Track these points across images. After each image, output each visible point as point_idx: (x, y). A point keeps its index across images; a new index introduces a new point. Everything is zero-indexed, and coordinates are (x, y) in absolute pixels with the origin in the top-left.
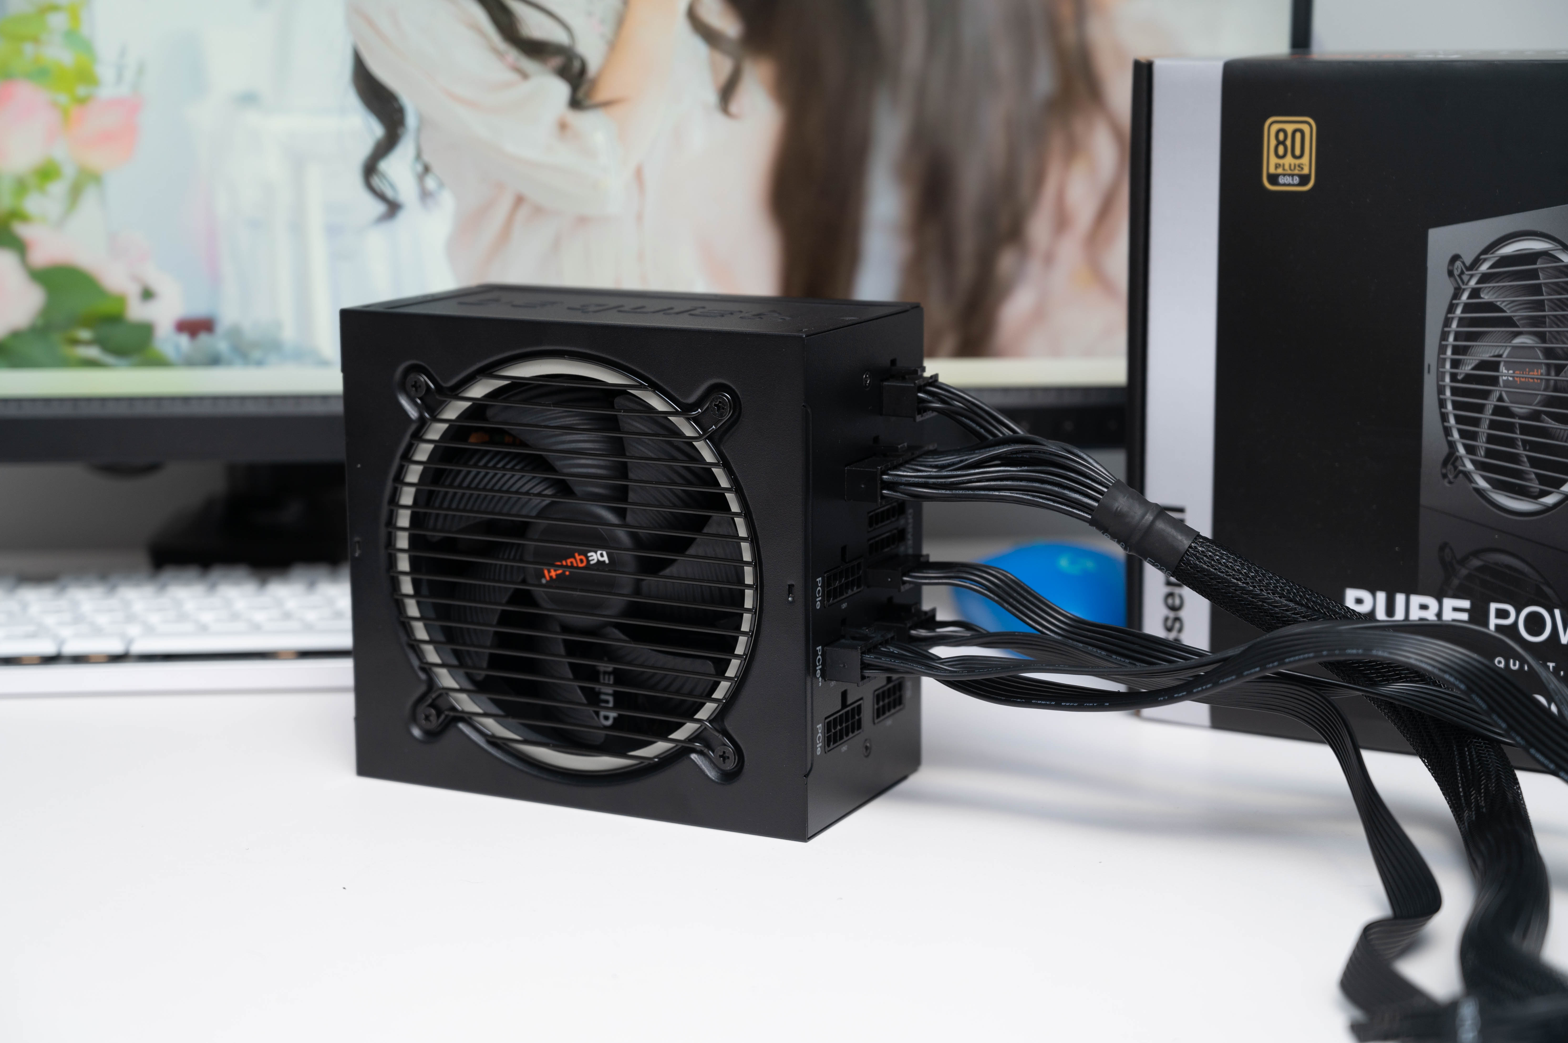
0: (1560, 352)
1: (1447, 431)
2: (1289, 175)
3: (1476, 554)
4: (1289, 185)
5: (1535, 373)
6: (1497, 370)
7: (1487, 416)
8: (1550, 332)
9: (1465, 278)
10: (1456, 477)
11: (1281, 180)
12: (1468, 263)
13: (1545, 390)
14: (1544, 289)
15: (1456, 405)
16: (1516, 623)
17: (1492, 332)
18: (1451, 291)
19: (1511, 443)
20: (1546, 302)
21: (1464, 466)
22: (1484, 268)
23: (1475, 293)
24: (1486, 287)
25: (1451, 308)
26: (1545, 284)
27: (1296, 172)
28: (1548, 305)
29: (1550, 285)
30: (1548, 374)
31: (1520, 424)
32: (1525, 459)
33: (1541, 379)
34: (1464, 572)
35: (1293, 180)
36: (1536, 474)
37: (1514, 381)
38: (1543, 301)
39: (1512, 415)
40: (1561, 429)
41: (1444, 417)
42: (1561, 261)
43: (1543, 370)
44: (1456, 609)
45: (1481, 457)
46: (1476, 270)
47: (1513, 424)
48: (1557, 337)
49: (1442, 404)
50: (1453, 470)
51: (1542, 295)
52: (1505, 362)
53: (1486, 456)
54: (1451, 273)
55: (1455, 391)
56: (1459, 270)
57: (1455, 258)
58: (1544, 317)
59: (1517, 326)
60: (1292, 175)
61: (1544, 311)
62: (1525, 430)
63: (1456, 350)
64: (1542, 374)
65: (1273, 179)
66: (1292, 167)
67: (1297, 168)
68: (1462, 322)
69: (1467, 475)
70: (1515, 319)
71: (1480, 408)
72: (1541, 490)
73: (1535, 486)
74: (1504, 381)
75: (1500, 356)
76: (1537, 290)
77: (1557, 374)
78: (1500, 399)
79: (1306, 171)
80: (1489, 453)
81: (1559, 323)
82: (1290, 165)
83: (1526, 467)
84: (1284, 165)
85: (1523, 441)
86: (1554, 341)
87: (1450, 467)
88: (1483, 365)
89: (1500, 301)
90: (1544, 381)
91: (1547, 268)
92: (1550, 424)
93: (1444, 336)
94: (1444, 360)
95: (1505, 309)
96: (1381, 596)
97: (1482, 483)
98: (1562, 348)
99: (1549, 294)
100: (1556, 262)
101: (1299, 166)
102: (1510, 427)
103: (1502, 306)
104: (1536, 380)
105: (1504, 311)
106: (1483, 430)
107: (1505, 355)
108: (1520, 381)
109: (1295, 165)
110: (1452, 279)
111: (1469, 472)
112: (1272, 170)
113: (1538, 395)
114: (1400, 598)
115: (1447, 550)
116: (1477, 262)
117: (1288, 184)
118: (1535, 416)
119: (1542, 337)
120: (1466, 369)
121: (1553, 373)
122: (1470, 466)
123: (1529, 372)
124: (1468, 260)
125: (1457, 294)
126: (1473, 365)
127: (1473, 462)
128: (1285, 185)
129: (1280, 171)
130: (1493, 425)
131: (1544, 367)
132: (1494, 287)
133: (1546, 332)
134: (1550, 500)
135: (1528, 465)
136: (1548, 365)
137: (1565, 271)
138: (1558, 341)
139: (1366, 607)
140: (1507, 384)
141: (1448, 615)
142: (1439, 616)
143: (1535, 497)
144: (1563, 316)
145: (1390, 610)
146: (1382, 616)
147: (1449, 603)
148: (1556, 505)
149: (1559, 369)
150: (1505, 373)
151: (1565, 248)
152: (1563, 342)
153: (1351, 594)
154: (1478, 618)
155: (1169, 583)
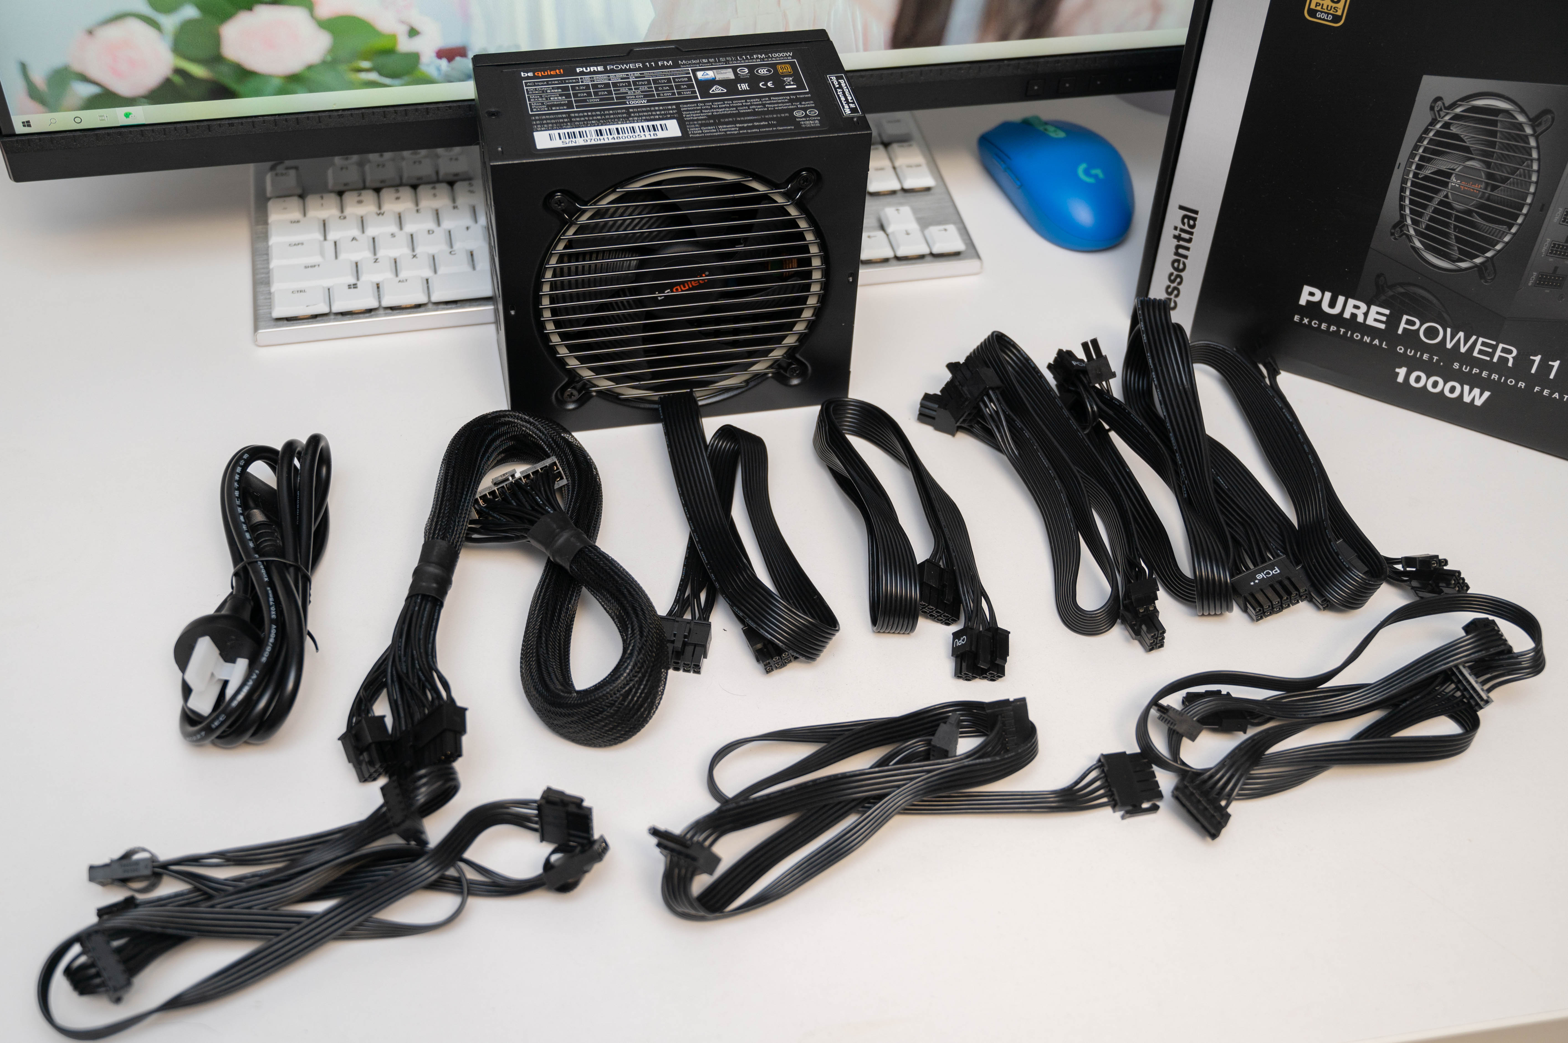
0: (1499, 177)
1: (1402, 208)
2: (1325, 13)
3: (1401, 285)
4: (1324, 20)
5: (1476, 186)
6: (1449, 178)
7: (1434, 204)
8: (1495, 163)
9: (1442, 114)
10: (1400, 236)
11: (1318, 15)
12: (1447, 105)
13: (1480, 198)
14: (1498, 134)
15: (1412, 193)
16: (1418, 330)
17: (1453, 153)
18: (1429, 120)
19: (1447, 225)
20: (1497, 143)
21: (1409, 231)
22: (1458, 110)
23: (1447, 125)
24: (1456, 123)
25: (1427, 131)
26: (1501, 132)
27: (1331, 12)
28: (1499, 146)
29: (1505, 134)
30: (1486, 189)
31: (1456, 215)
32: (1453, 237)
33: (1479, 191)
34: (1391, 293)
35: (1327, 17)
36: (1458, 247)
37: (1459, 188)
38: (1496, 142)
39: (1452, 208)
40: (1484, 225)
41: (1402, 199)
42: (1516, 119)
43: (1483, 186)
44: (1378, 313)
45: (1422, 228)
46: (1452, 110)
47: (1451, 214)
48: (1499, 167)
49: (1403, 190)
50: (1399, 231)
51: (1496, 138)
52: (1456, 174)
53: (1426, 229)
54: (1432, 108)
55: (1414, 184)
56: (1439, 108)
57: (1438, 99)
58: (1494, 152)
59: (1472, 154)
60: (1328, 14)
61: (1495, 148)
62: (1458, 219)
63: (1422, 158)
64: (1481, 188)
65: (1312, 13)
66: (1329, 9)
67: (1333, 9)
68: (1431, 141)
69: (1409, 238)
70: (1471, 149)
71: (1430, 199)
72: (1459, 257)
73: (1456, 254)
74: (1452, 186)
75: (1454, 170)
76: (1494, 134)
77: (1492, 190)
78: (1446, 196)
79: (1339, 13)
80: (1428, 227)
81: (1503, 159)
82: (1328, 6)
83: (1453, 242)
84: (1323, 4)
85: (1455, 225)
86: (1496, 169)
87: (1397, 229)
88: (1439, 172)
89: (1463, 135)
90: (1481, 193)
91: (1505, 121)
92: (1478, 220)
93: (1416, 148)
94: (1412, 163)
95: (1466, 140)
96: (1328, 295)
97: (1418, 244)
98: (1500, 175)
99: (1502, 139)
100: (1512, 119)
101: (1334, 8)
102: (1448, 216)
103: (1464, 138)
104: (1475, 191)
105: (1465, 142)
106: (1429, 212)
107: (1457, 170)
108: (1464, 189)
109: (1332, 7)
110: (1432, 112)
111: (1411, 236)
112: (1313, 6)
113: (1474, 200)
114: (1341, 299)
115: (1382, 278)
116: (1454, 105)
117: (1322, 19)
118: (1469, 212)
119: (1488, 165)
120: (1427, 172)
121: (1489, 189)
122: (1412, 232)
123: (1472, 184)
124: (1448, 103)
125: (1433, 122)
126: (1432, 171)
127: (1415, 229)
128: (1320, 19)
129: (1319, 8)
130: (1436, 211)
131: (1483, 184)
132: (1462, 125)
133: (1492, 162)
134: (1463, 265)
135: (1454, 241)
136: (1487, 184)
137: (1520, 126)
138: (1499, 170)
139: (1316, 299)
140: (1453, 188)
141: (1372, 315)
142: (1366, 315)
143: (1454, 261)
144: (1508, 155)
145: (1332, 305)
146: (1325, 307)
147: (1374, 309)
148: (1466, 269)
149: (1494, 188)
150: (1454, 181)
151: (1523, 111)
152: (1503, 172)
153: (1307, 289)
154: (1392, 321)
155: (1177, 254)
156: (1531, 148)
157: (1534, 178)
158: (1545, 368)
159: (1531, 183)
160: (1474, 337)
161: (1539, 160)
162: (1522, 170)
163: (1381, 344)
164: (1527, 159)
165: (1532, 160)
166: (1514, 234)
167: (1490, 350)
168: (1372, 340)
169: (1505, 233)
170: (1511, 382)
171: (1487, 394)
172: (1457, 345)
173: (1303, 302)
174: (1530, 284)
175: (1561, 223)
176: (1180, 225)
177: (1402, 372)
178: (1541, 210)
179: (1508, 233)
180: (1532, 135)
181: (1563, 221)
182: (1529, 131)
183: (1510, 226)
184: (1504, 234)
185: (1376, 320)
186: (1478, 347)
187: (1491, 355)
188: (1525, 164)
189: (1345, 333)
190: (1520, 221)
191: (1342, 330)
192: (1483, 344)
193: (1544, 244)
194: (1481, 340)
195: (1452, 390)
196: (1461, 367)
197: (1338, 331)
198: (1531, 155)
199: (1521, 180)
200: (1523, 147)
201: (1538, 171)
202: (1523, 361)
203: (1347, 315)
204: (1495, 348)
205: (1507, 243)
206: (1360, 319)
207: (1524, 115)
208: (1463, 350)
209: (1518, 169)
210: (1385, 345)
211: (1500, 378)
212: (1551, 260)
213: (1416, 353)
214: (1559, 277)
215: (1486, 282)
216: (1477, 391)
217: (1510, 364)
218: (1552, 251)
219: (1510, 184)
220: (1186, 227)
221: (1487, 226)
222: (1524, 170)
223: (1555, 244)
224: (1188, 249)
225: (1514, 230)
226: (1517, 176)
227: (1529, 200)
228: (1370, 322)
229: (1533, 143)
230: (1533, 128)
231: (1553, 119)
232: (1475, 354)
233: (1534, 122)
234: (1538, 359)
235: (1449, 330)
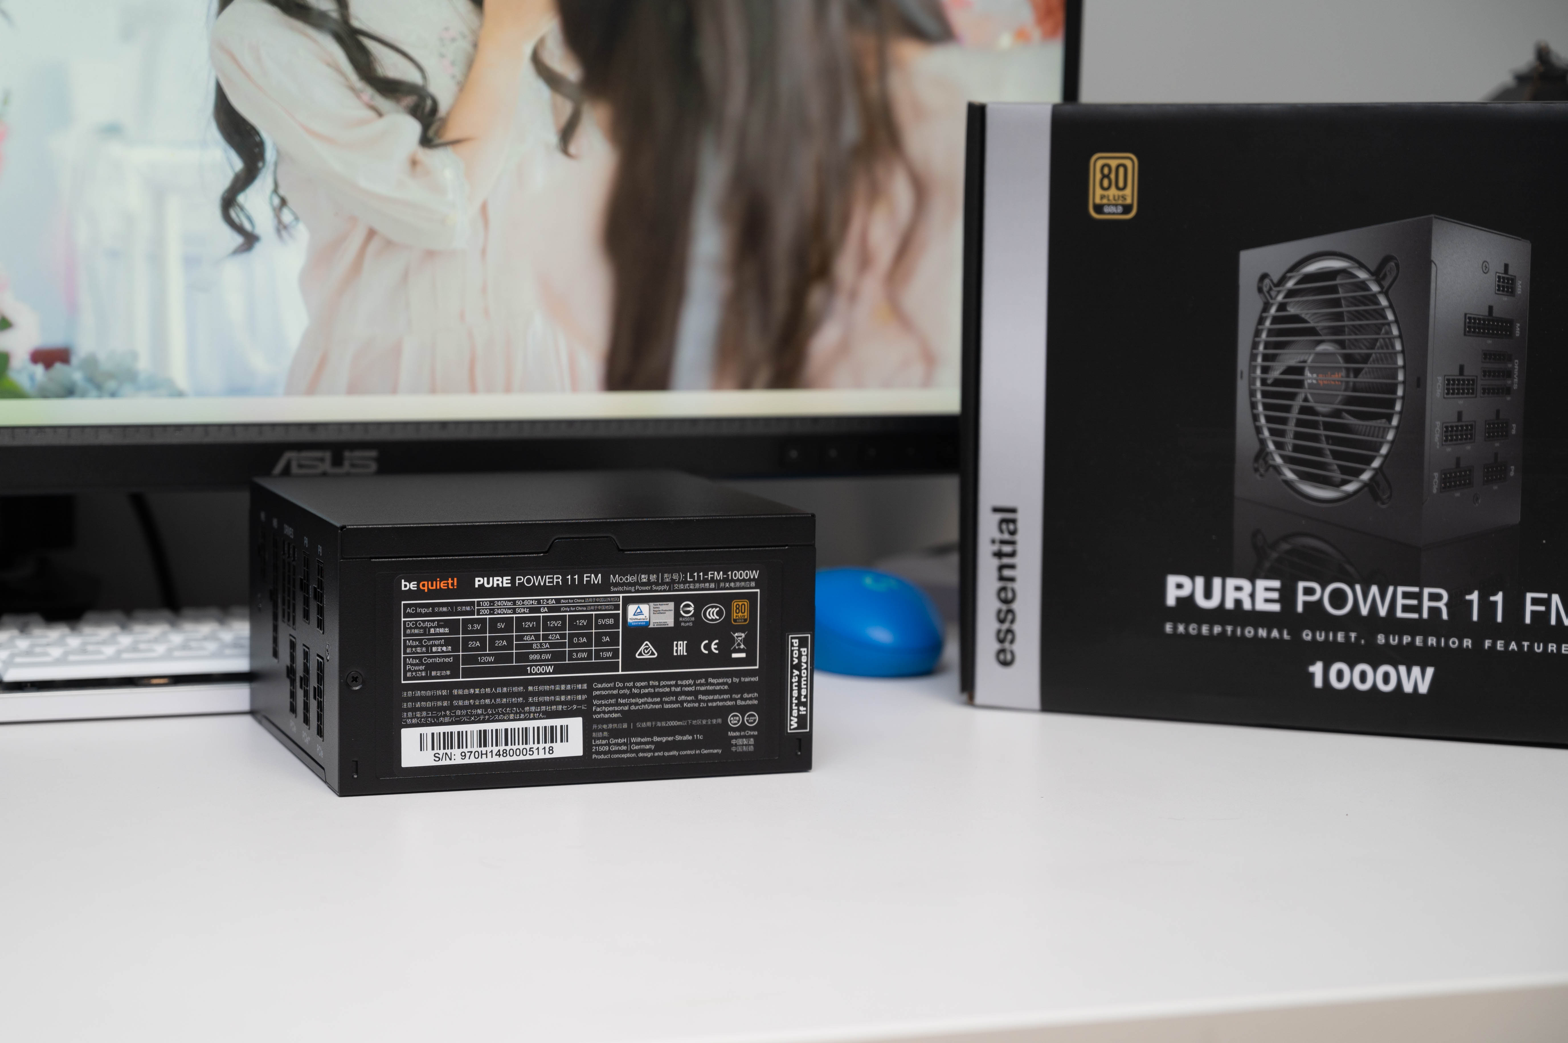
0: (1358, 357)
1: (1258, 430)
2: (1113, 205)
3: (1285, 538)
4: (1114, 214)
5: (1337, 376)
6: (1302, 374)
7: (1294, 415)
8: (1349, 340)
9: (1273, 293)
10: (1267, 470)
11: (1106, 209)
12: (1275, 281)
13: (1345, 390)
14: (1343, 302)
15: (1266, 407)
16: (1321, 598)
17: (1299, 340)
18: (1261, 306)
19: (1315, 438)
20: (1345, 313)
21: (1274, 460)
22: (1290, 284)
23: (1282, 307)
24: (1291, 302)
25: (1261, 320)
26: (1345, 298)
27: (1120, 202)
28: (1347, 316)
29: (1349, 299)
30: (1348, 376)
31: (1323, 422)
32: (1328, 453)
33: (1342, 382)
34: (1275, 555)
35: (1117, 209)
36: (1337, 465)
37: (1317, 384)
38: (1342, 312)
39: (1315, 413)
40: (1359, 424)
41: (1256, 418)
42: (1357, 277)
43: (1343, 373)
45: (1289, 451)
46: (1283, 286)
47: (1317, 422)
48: (1355, 343)
49: (1253, 406)
50: (1263, 464)
51: (1342, 307)
52: (1310, 367)
53: (1294, 451)
54: (1260, 290)
55: (1265, 394)
56: (1268, 287)
57: (1264, 276)
58: (1344, 326)
59: (1320, 335)
60: (1116, 205)
61: (1343, 321)
62: (1328, 426)
63: (1266, 358)
64: (1342, 377)
65: (1099, 208)
66: (1116, 198)
68: (1271, 333)
69: (1277, 469)
70: (1317, 329)
71: (1287, 409)
72: (1342, 479)
73: (1337, 476)
74: (1308, 383)
75: (1305, 362)
76: (1337, 303)
77: (1356, 376)
78: (1306, 400)
79: (1128, 201)
80: (1296, 448)
81: (1357, 332)
82: (1114, 196)
83: (1329, 460)
84: (1108, 196)
85: (1326, 436)
86: (1352, 348)
87: (1261, 461)
88: (1290, 370)
89: (1304, 313)
90: (1344, 383)
91: (1346, 283)
92: (1350, 420)
93: (1255, 345)
94: (1256, 367)
95: (1309, 320)
96: (1200, 581)
97: (1290, 475)
98: (1359, 353)
99: (1348, 307)
100: (1352, 279)
101: (1122, 197)
102: (1314, 425)
103: (1306, 318)
104: (1336, 383)
105: (1308, 322)
106: (1291, 428)
107: (1310, 360)
108: (1323, 384)
109: (1118, 196)
110: (1261, 295)
111: (1279, 466)
112: (1098, 201)
113: (1338, 395)
114: (1217, 582)
115: (1259, 537)
116: (1283, 280)
117: (1112, 213)
118: (1337, 413)
119: (1341, 344)
120: (1275, 374)
121: (1352, 375)
122: (1279, 460)
123: (1331, 375)
124: (1276, 278)
125: (1266, 307)
126: (1281, 370)
127: (1281, 456)
128: (1109, 214)
129: (1105, 201)
130: (1299, 423)
131: (1344, 370)
132: (1299, 301)
133: (1345, 339)
134: (1350, 488)
135: (1331, 457)
136: (1348, 370)
137: (1362, 286)
138: (1356, 347)
139: (1185, 592)
140: (1311, 386)
141: (1261, 595)
142: (1252, 596)
143: (1337, 485)
144: (1360, 326)
145: (1208, 595)
146: (1201, 601)
147: (1261, 584)
148: (1356, 492)
149: (1357, 372)
150: (1309, 377)
151: (1361, 266)
152: (1361, 348)
153: (1172, 580)
154: (1287, 596)
155: (1002, 578)
156: (1383, 309)
157: (1398, 347)
158: (1487, 608)
159: (1396, 353)
160: (1391, 589)
161: (1396, 321)
162: (1382, 340)
163: (1281, 633)
164: (1383, 325)
165: (1389, 324)
166: (1397, 428)
167: (1414, 602)
168: (1269, 633)
169: (1387, 430)
170: (1454, 643)
171: (1430, 671)
172: (1374, 608)
173: (1171, 601)
174: (1435, 491)
175: (1445, 396)
176: (998, 536)
177: (1317, 669)
178: (1418, 386)
179: (1389, 428)
180: (1380, 292)
181: (1448, 394)
182: (1375, 288)
183: (1389, 418)
184: (1385, 431)
185: (1267, 601)
186: (1400, 601)
187: (1418, 609)
188: (1383, 331)
189: (1234, 632)
190: (1398, 407)
191: (1229, 629)
192: (1406, 595)
193: (1434, 433)
194: (1401, 589)
195: (1386, 678)
196: (1387, 639)
197: (1224, 631)
198: (1385, 318)
199: (1385, 354)
200: (1375, 310)
201: (1400, 336)
202: (1458, 605)
203: (1230, 605)
204: (1418, 596)
205: (1392, 442)
206: (1247, 605)
207: (1364, 270)
208: (1383, 612)
209: (1377, 340)
210: (1288, 634)
211: (1438, 642)
212: (1449, 449)
213: (1327, 636)
214: (1465, 471)
215: (1383, 503)
216: (1416, 670)
217: (1445, 616)
218: (1446, 437)
219: (1374, 361)
220: (1006, 536)
221: (1363, 425)
222: (1384, 339)
223: (1447, 427)
224: (1012, 567)
225: (1395, 422)
226: (1378, 349)
227: (1401, 377)
228: (1261, 606)
229: (1384, 302)
230: (1379, 282)
231: (1397, 265)
232: (1400, 614)
233: (1378, 275)
234: (1474, 597)
235: (1358, 588)
